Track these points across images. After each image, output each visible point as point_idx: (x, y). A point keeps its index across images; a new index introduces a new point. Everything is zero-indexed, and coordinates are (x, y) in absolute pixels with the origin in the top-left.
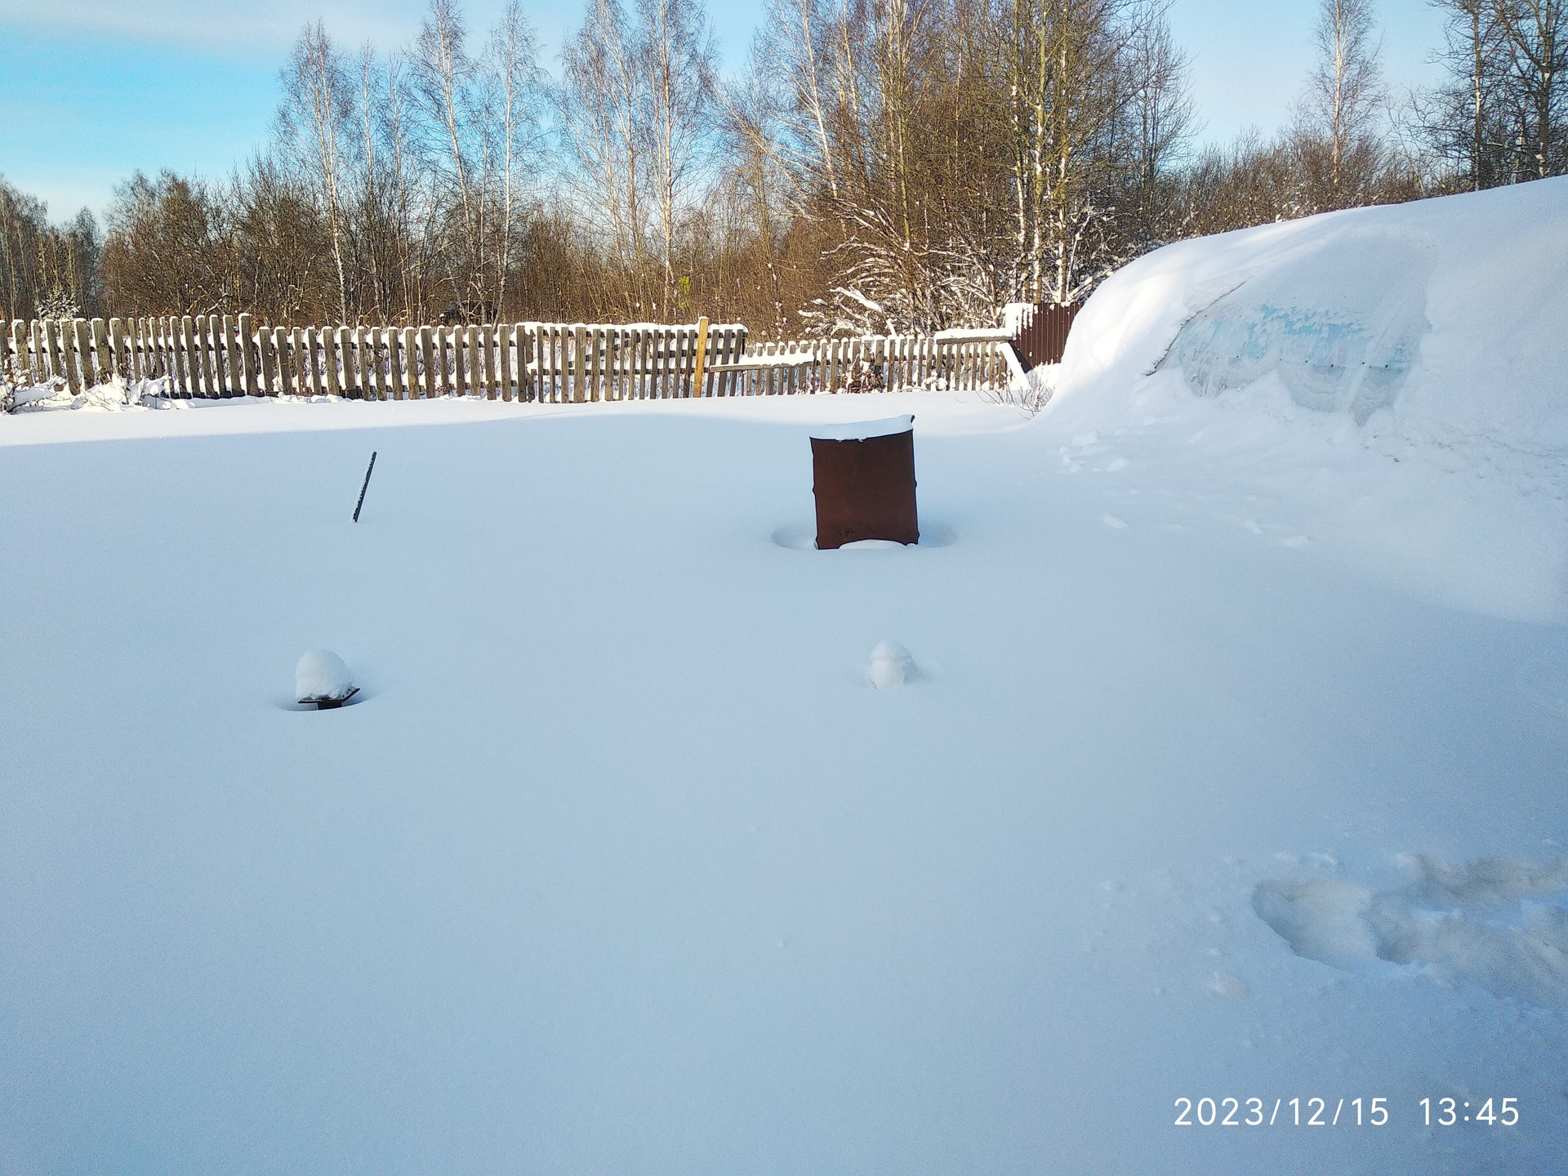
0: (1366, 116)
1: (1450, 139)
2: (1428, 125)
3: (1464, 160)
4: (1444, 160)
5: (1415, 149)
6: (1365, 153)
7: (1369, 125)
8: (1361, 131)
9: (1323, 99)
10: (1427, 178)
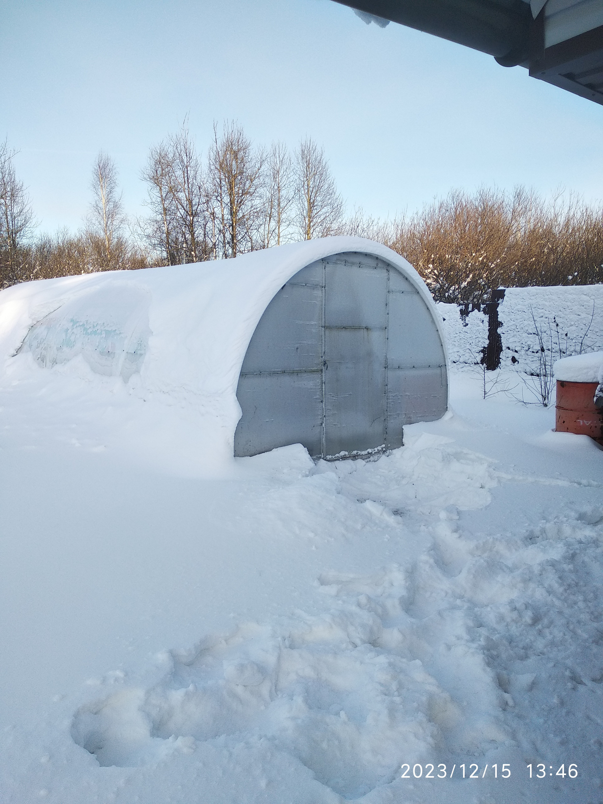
0: (119, 227)
1: (156, 242)
2: (146, 234)
3: (163, 251)
4: (155, 251)
5: (142, 245)
6: (120, 245)
7: (121, 232)
8: (118, 234)
9: (98, 217)
10: (149, 259)
